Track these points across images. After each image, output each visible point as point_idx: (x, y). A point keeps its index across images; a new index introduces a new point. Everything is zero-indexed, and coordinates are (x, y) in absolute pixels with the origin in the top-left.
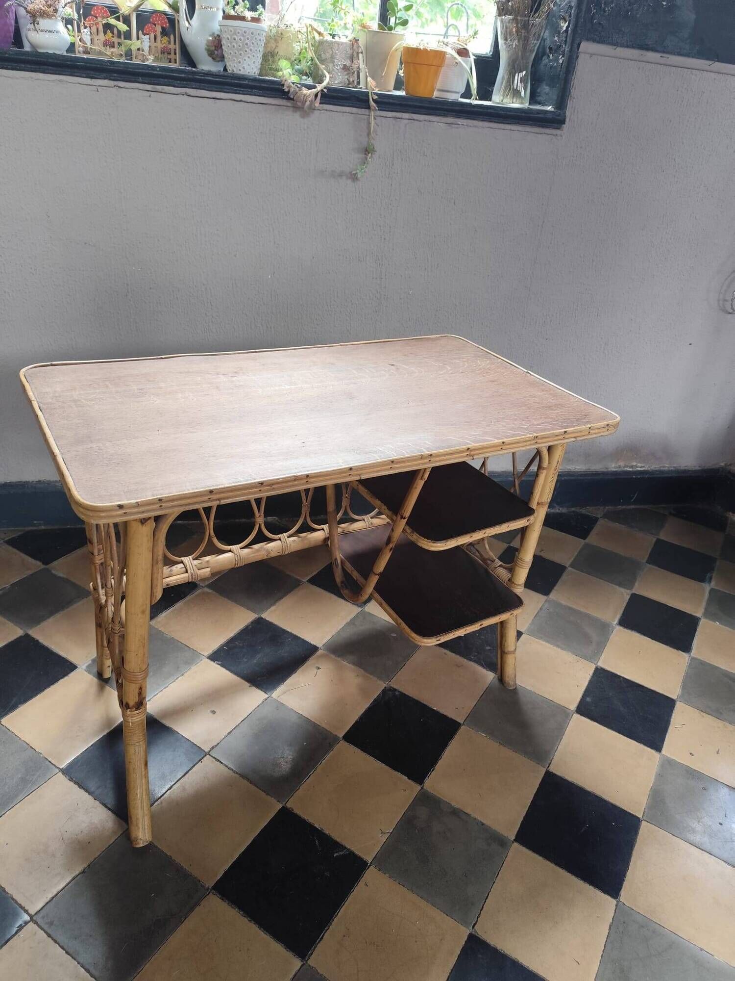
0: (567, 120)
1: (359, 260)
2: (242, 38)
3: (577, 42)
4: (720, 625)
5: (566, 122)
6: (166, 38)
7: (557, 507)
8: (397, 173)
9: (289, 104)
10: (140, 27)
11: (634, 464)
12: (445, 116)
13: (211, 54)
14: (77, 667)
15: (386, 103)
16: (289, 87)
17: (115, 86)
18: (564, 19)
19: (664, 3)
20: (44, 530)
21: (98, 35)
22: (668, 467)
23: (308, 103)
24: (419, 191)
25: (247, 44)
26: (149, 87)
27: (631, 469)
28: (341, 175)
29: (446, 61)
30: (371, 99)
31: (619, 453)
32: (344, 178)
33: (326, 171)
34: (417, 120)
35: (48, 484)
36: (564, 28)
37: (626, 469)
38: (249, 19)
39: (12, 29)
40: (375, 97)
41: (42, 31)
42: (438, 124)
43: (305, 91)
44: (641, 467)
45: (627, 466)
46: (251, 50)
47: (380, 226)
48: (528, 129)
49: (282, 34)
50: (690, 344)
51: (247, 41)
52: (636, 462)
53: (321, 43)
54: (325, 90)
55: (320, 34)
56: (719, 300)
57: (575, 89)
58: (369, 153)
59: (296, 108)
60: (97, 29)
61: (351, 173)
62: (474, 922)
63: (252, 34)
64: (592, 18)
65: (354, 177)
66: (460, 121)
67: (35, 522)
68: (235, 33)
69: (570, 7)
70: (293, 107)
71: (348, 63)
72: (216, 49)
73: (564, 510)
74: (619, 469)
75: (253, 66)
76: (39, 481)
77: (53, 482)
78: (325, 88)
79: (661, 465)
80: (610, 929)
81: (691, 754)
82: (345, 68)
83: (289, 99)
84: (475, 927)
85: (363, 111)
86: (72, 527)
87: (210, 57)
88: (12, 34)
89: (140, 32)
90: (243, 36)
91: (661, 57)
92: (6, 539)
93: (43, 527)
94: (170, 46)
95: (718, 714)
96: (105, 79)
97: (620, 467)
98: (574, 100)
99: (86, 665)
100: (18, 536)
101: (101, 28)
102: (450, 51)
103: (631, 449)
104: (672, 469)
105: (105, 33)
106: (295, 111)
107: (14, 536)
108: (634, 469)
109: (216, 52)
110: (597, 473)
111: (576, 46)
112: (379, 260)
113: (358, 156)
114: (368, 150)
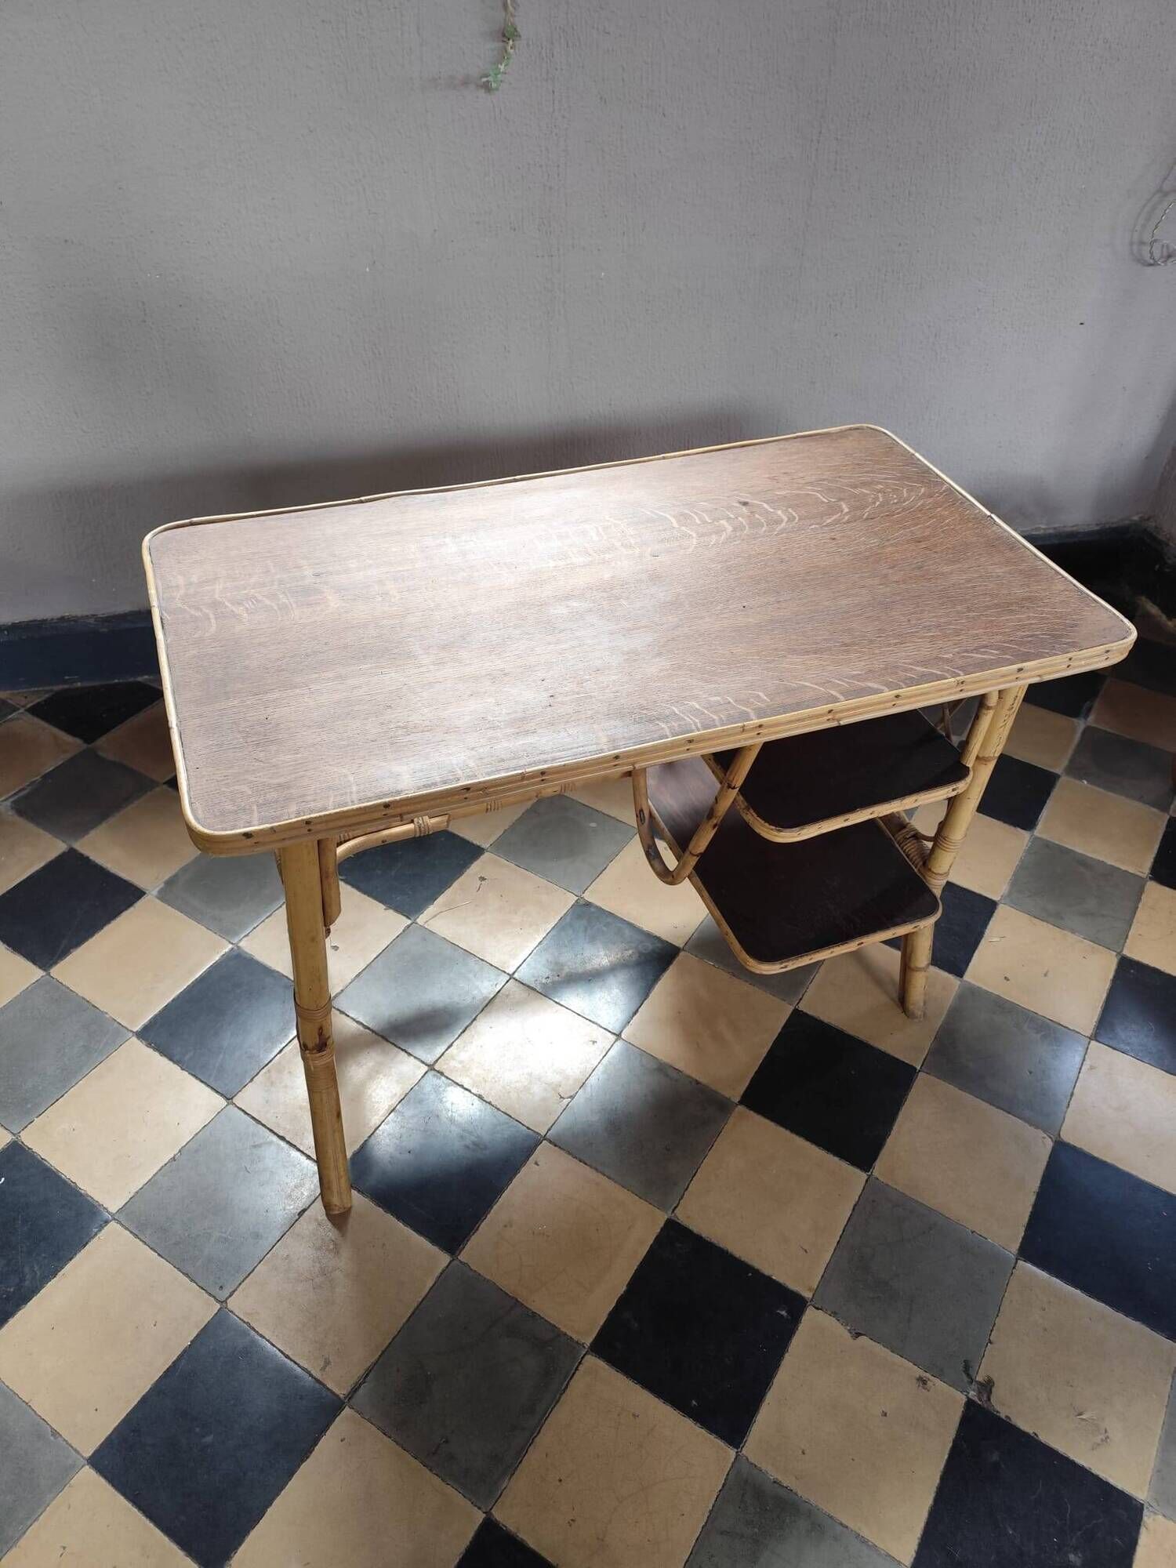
1: (511, 228)
4: (1089, 786)
8: (562, 69)
14: (144, 893)
20: (82, 688)
22: (1044, 529)
24: (601, 98)
28: (466, 82)
32: (472, 88)
33: (440, 78)
35: (75, 621)
47: (541, 166)
50: (1082, 324)
56: (1131, 244)
58: (509, 40)
62: (675, 1205)
67: (67, 678)
76: (62, 619)
77: (82, 617)
79: (1034, 527)
80: (854, 1209)
81: (1006, 978)
84: (675, 1212)
86: (121, 681)
92: (29, 706)
93: (79, 684)
95: (1057, 920)
99: (157, 889)
100: (45, 701)
104: (1051, 531)
107: (39, 700)
112: (544, 225)
113: (491, 47)
114: (507, 35)
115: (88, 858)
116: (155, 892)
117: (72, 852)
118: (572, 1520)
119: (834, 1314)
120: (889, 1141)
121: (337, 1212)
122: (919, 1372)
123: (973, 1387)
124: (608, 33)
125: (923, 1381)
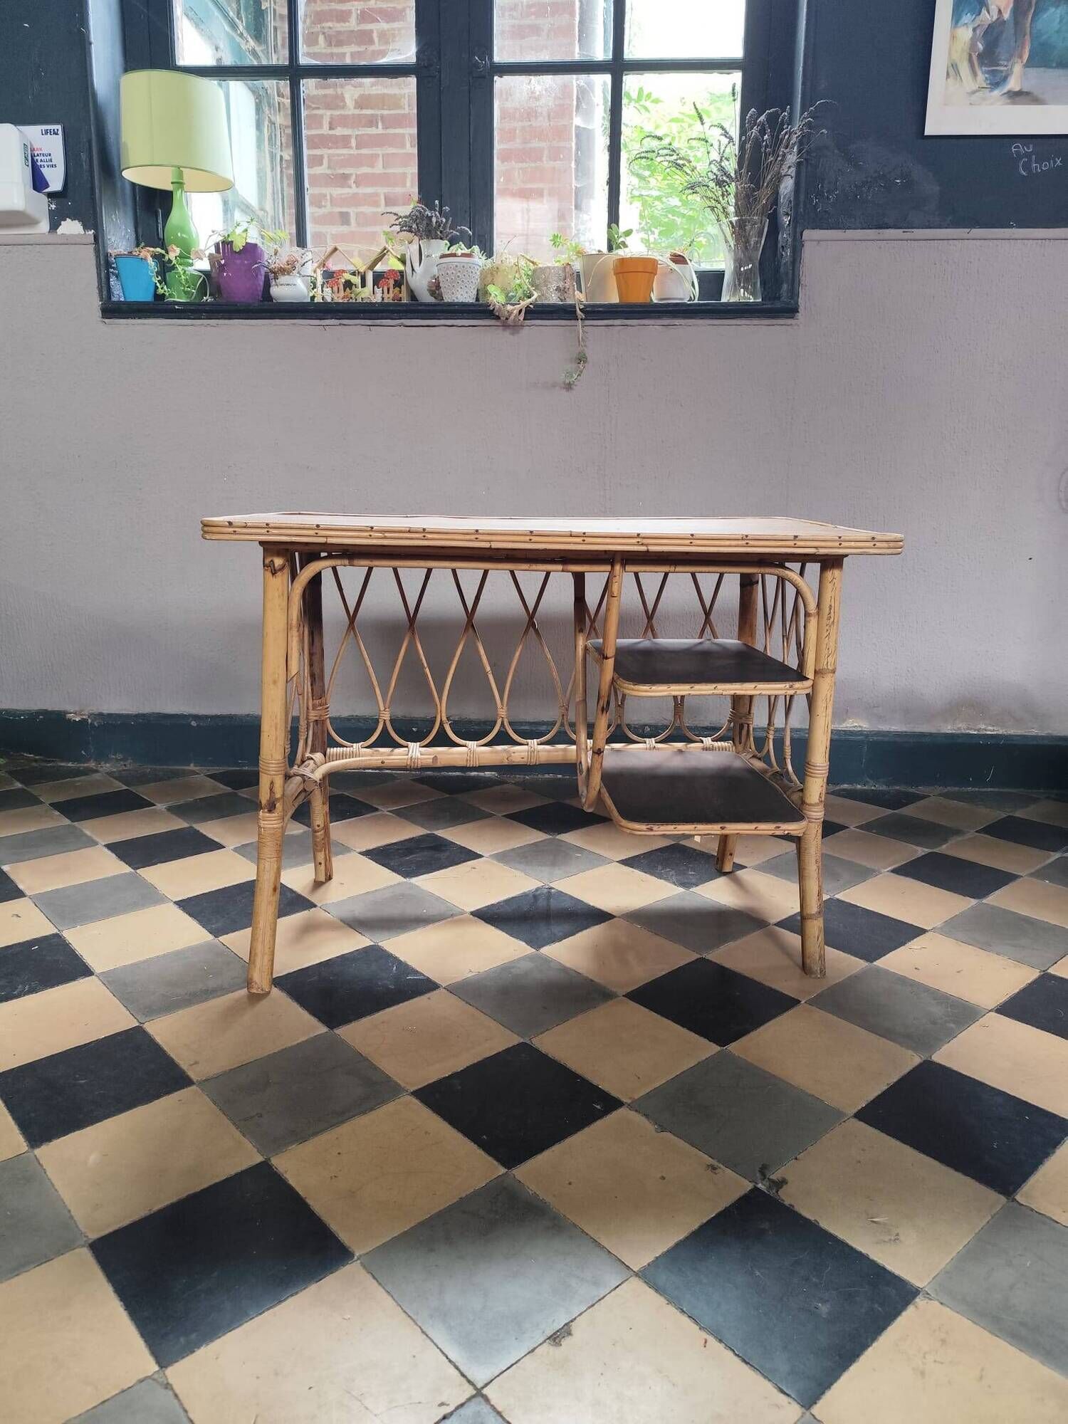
0: (801, 309)
2: (454, 272)
3: (798, 230)
4: (1051, 884)
5: (799, 310)
6: (397, 289)
7: (871, 782)
8: (614, 379)
9: (498, 324)
10: (376, 283)
11: (983, 727)
12: (659, 318)
13: (433, 293)
14: (224, 848)
15: (596, 312)
16: (495, 305)
17: (340, 324)
18: (787, 214)
19: (898, 181)
21: (338, 292)
22: (1038, 733)
23: (512, 317)
25: (458, 277)
26: (369, 322)
27: (975, 733)
28: (554, 386)
29: (658, 270)
30: (578, 310)
31: (954, 708)
32: (557, 388)
33: (538, 383)
34: (631, 326)
36: (788, 223)
37: (967, 731)
38: (460, 254)
39: (261, 288)
40: (582, 307)
41: (281, 285)
42: (652, 329)
43: (509, 307)
44: (994, 730)
45: (971, 729)
46: (463, 281)
48: (756, 322)
49: (497, 268)
50: (1030, 559)
51: (459, 274)
52: (985, 724)
53: (534, 271)
54: (532, 306)
55: (533, 262)
57: (805, 276)
58: (582, 362)
59: (505, 326)
60: (338, 288)
61: (564, 383)
62: (533, 1036)
63: (463, 267)
64: (815, 207)
65: (569, 387)
66: (677, 322)
67: (240, 761)
68: (447, 269)
69: (790, 201)
70: (503, 326)
71: (561, 285)
72: (435, 289)
73: (884, 788)
74: (959, 732)
75: (466, 295)
78: (531, 304)
80: (697, 1064)
81: (916, 968)
82: (558, 289)
83: (498, 318)
84: (532, 1039)
85: (573, 322)
87: (432, 296)
88: (260, 294)
89: (376, 287)
90: (455, 270)
91: (904, 232)
92: (208, 774)
94: (400, 295)
95: (985, 946)
96: (332, 319)
97: (959, 729)
98: (807, 288)
99: (235, 847)
100: (220, 773)
101: (341, 287)
102: (664, 259)
103: (973, 704)
104: (1044, 735)
105: (345, 291)
106: (504, 330)
107: (216, 772)
108: (981, 733)
109: (437, 292)
110: (922, 735)
111: (798, 235)
113: (571, 366)
114: (581, 359)
115: (198, 831)
116: (232, 847)
117: (191, 827)
118: (335, 1177)
119: (646, 1116)
120: (753, 1034)
121: (255, 991)
122: (711, 1161)
123: (764, 1182)
124: (644, 359)
125: (714, 1168)
